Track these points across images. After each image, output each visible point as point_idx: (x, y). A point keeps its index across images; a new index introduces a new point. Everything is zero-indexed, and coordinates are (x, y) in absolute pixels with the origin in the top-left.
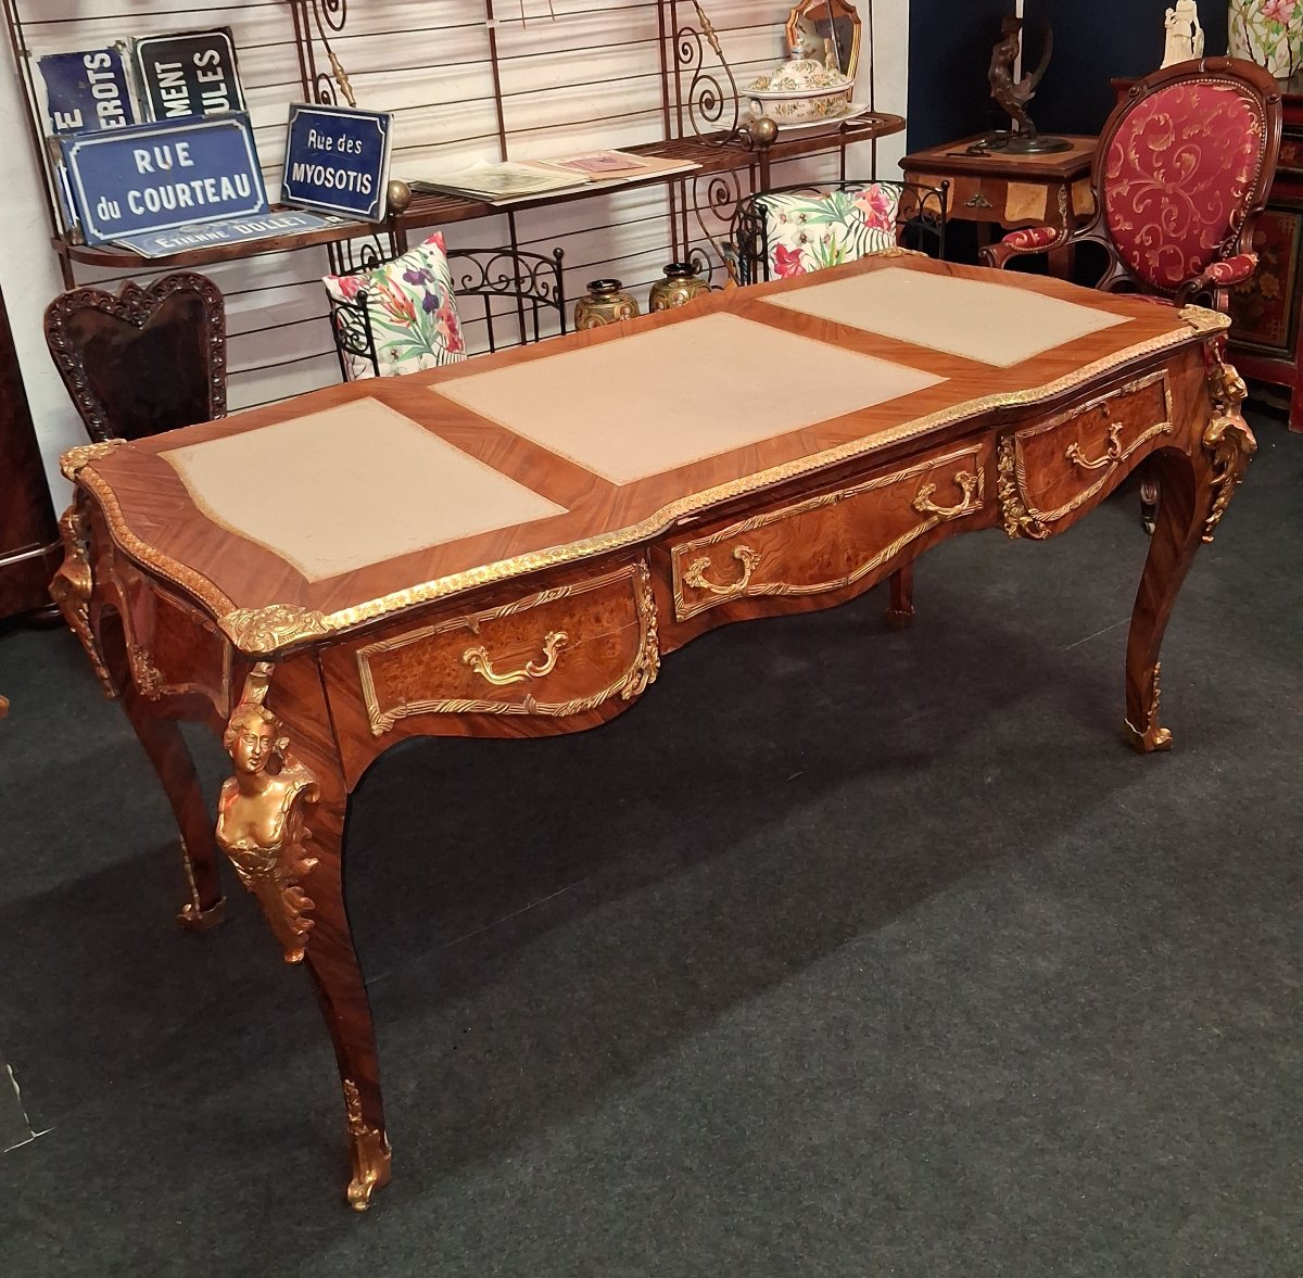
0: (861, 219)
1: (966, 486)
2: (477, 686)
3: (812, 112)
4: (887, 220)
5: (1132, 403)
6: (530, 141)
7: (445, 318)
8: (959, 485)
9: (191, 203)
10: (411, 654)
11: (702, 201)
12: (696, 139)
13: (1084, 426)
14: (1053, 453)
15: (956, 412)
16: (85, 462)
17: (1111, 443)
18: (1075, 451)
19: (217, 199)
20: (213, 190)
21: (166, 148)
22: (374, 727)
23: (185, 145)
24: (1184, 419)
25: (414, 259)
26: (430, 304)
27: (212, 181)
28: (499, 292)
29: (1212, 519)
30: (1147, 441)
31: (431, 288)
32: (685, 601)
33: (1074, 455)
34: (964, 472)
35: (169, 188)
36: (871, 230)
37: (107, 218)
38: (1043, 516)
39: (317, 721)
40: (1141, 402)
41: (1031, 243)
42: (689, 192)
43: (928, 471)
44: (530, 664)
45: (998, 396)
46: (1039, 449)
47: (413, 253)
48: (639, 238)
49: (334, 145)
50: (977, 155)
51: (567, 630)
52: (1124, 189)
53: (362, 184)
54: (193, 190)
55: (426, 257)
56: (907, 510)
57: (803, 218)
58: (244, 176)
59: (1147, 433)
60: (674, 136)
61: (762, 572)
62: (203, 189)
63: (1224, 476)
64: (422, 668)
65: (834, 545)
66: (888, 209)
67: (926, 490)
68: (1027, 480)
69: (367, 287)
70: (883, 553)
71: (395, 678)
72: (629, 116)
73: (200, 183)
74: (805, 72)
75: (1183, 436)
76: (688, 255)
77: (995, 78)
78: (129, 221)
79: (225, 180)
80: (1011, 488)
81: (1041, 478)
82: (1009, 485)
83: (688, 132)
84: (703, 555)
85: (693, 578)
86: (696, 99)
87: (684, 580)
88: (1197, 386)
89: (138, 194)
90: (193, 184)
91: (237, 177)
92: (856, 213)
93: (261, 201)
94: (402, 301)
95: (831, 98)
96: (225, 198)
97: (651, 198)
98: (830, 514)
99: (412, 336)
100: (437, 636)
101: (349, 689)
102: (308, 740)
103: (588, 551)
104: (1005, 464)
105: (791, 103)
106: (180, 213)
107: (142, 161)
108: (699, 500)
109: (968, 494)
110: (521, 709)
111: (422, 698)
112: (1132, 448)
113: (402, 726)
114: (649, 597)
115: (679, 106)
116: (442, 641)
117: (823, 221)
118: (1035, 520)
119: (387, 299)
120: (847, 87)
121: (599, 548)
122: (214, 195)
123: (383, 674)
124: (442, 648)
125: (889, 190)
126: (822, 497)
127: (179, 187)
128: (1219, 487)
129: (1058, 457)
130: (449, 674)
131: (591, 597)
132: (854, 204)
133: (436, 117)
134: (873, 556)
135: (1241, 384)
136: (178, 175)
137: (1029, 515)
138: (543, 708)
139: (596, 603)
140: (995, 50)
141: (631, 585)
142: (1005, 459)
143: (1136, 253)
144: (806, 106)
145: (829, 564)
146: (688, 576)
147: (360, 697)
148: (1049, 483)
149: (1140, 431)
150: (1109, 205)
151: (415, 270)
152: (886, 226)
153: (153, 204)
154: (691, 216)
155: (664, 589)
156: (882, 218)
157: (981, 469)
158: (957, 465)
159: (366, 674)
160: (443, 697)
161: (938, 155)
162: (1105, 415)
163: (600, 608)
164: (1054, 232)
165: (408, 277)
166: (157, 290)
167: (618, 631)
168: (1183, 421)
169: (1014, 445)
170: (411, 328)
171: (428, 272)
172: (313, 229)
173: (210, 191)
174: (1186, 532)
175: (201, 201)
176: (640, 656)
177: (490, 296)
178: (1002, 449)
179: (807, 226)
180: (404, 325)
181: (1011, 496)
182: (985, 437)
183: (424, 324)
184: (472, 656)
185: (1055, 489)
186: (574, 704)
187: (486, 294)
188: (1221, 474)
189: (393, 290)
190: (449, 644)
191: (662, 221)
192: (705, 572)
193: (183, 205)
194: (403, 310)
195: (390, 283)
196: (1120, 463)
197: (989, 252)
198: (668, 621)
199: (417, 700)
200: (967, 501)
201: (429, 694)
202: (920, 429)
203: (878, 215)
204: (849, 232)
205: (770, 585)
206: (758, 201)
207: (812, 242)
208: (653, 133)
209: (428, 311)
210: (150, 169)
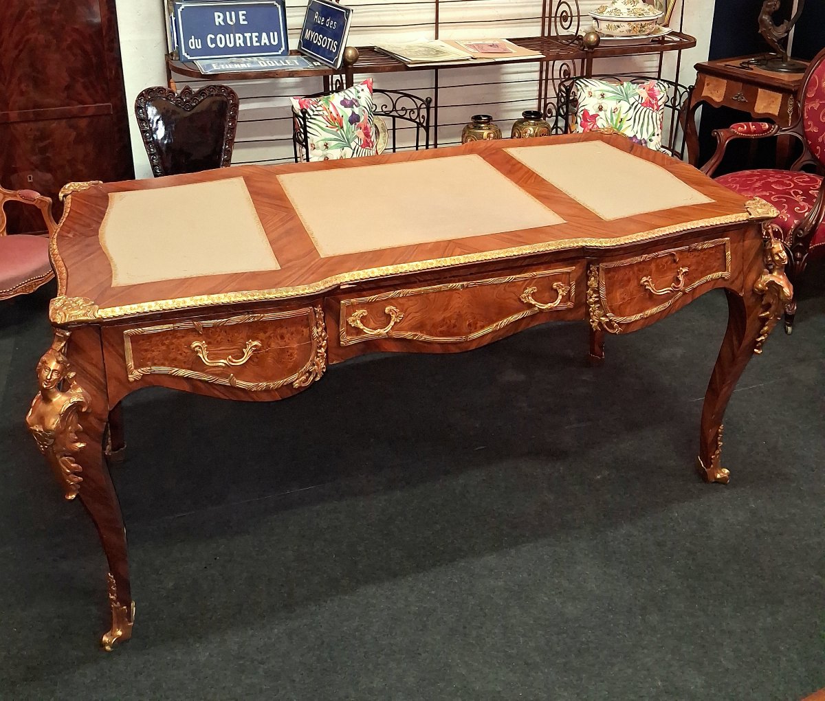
0: (640, 101)
1: (560, 292)
2: (197, 364)
3: (630, 31)
4: (657, 104)
5: (699, 256)
6: (455, 29)
7: (363, 128)
8: (556, 290)
9: (242, 45)
10: (158, 339)
11: (556, 75)
12: (556, 38)
13: (657, 266)
14: (629, 280)
15: (552, 245)
16: (70, 192)
17: (678, 281)
18: (647, 281)
19: (258, 44)
20: (257, 39)
21: (233, 13)
22: (130, 376)
23: (244, 12)
24: (742, 272)
25: (350, 94)
26: (354, 119)
27: (257, 34)
28: (401, 117)
29: (760, 339)
30: (707, 282)
31: (357, 110)
32: (348, 333)
33: (646, 283)
34: (560, 283)
35: (232, 35)
36: (645, 108)
37: (193, 47)
38: (619, 319)
39: (96, 366)
40: (706, 256)
41: (749, 131)
42: (550, 68)
43: (533, 278)
44: (230, 357)
45: (586, 239)
46: (618, 276)
47: (352, 89)
48: (518, 92)
49: (325, 22)
50: (744, 68)
51: (261, 340)
52: (816, 105)
53: (333, 46)
54: (245, 38)
55: (358, 92)
56: (515, 300)
57: (603, 96)
58: (276, 33)
59: (709, 277)
60: (546, 35)
61: (404, 324)
62: (251, 38)
63: (768, 313)
64: (164, 348)
65: (460, 315)
66: (659, 98)
67: (529, 290)
68: (607, 294)
69: (316, 106)
70: (495, 325)
71: (146, 350)
72: (520, 20)
73: (250, 34)
74: (630, 6)
75: (738, 283)
76: (546, 105)
77: (762, 21)
78: (206, 51)
79: (264, 35)
80: (595, 297)
81: (618, 294)
82: (595, 295)
83: (553, 34)
84: (362, 308)
85: (354, 321)
86: (559, 15)
87: (347, 322)
88: (753, 252)
89: (213, 37)
90: (246, 35)
91: (271, 34)
92: (637, 97)
93: (283, 48)
94: (335, 115)
95: (643, 23)
96: (263, 44)
97: (529, 69)
98: (457, 295)
99: (340, 137)
100: (174, 331)
101: (117, 351)
102: (88, 375)
103: (271, 296)
104: (592, 282)
105: (616, 24)
106: (236, 50)
107: (218, 19)
108: (359, 275)
109: (560, 297)
110: (226, 382)
111: (163, 365)
112: (696, 284)
113: (146, 378)
114: (320, 329)
115: (550, 17)
116: (179, 334)
117: (614, 99)
118: (611, 321)
119: (326, 113)
120: (656, 18)
121: (278, 295)
122: (257, 42)
123: (139, 347)
124: (178, 338)
125: (661, 86)
126: (451, 285)
127: (237, 35)
128: (765, 319)
129: (634, 283)
130: (181, 354)
131: (279, 323)
132: (637, 91)
133: (398, 10)
134: (489, 325)
135: (784, 255)
136: (239, 28)
137: (607, 317)
138: (241, 384)
139: (282, 327)
140: (765, 3)
141: (307, 319)
142: (592, 279)
143: (818, 147)
144: (626, 27)
145: (455, 326)
146: (350, 319)
147: (123, 357)
148: (624, 299)
149: (704, 274)
150: (806, 114)
151: (349, 99)
152: (656, 107)
153: (221, 43)
154: (550, 82)
155: (332, 324)
156: (654, 102)
157: (573, 283)
158: (556, 278)
159: (128, 345)
160: (176, 367)
161: (720, 64)
162: (675, 261)
163: (284, 331)
164: (767, 126)
165: (343, 103)
166: (201, 92)
167: (296, 346)
168: (740, 273)
169: (598, 270)
170: (339, 132)
171: (356, 101)
172: (301, 69)
173: (255, 39)
174: (740, 344)
175: (249, 45)
176: (309, 363)
177: (396, 119)
178: (591, 272)
179: (604, 101)
180: (335, 130)
181: (595, 302)
182: (579, 262)
183: (348, 130)
184: (196, 346)
185: (629, 303)
186: (264, 384)
187: (394, 117)
188: (767, 311)
189: (331, 109)
190: (183, 337)
191: (535, 83)
192: (363, 319)
193: (238, 45)
194: (336, 122)
195: (331, 106)
196: (685, 293)
197: (718, 133)
198: (335, 344)
199: (159, 365)
200: (558, 301)
201: (167, 363)
202: (524, 252)
203: (651, 100)
204: (630, 108)
205: (409, 333)
206: (577, 81)
207: (606, 111)
208: (535, 31)
209: (351, 124)
210: (222, 23)
